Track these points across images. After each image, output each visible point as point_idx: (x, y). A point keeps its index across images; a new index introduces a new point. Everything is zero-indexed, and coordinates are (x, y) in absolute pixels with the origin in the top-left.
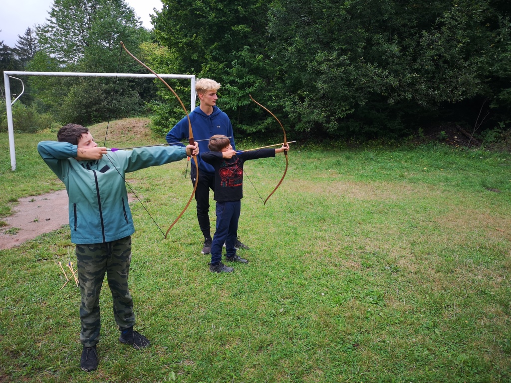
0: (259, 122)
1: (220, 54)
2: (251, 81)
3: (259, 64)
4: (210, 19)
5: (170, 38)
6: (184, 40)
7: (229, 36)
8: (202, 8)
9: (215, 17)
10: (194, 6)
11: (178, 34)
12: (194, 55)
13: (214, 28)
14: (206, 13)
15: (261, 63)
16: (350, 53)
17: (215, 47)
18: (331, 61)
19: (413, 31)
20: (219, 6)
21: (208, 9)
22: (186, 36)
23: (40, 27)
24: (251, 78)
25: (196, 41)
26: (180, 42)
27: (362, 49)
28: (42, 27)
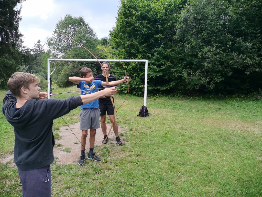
0: (166, 84)
1: (147, 50)
2: (163, 63)
3: (168, 54)
4: (143, 32)
5: (120, 42)
6: (128, 43)
7: (153, 40)
8: (139, 27)
9: (146, 31)
10: (135, 26)
11: (125, 40)
12: (133, 50)
13: (145, 36)
14: (140, 29)
15: (169, 54)
16: (223, 47)
17: (144, 46)
18: (212, 51)
19: (258, 35)
20: (148, 25)
21: (142, 27)
22: (129, 41)
23: (49, 38)
24: (163, 61)
25: (135, 43)
26: (126, 44)
27: (230, 45)
28: (50, 38)
